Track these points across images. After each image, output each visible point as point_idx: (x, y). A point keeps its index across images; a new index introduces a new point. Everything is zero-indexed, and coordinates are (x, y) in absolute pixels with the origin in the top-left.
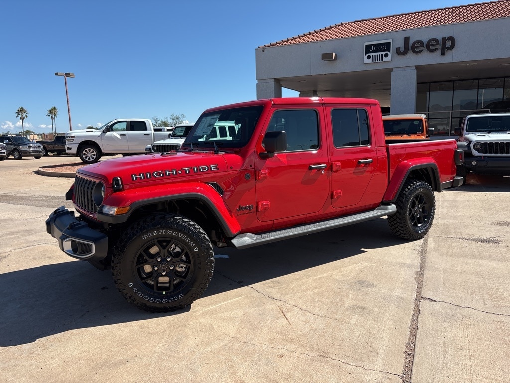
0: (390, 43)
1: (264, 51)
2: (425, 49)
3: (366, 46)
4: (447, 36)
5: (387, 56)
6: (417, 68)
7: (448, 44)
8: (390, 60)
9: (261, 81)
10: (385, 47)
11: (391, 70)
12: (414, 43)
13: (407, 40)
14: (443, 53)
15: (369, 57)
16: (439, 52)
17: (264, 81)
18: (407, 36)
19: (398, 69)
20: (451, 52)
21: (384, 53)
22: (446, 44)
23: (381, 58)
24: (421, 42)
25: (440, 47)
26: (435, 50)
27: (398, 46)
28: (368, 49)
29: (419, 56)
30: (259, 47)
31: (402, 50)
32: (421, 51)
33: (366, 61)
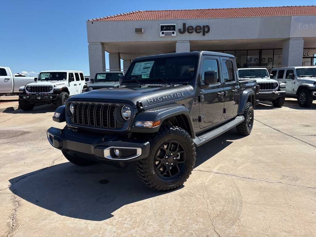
0: (175, 26)
1: (92, 23)
2: (194, 31)
3: (161, 26)
4: (205, 25)
5: (173, 33)
6: (190, 42)
7: (206, 29)
8: (175, 36)
9: (91, 44)
10: (172, 28)
11: (176, 42)
12: (188, 27)
13: (184, 25)
14: (204, 35)
15: (163, 33)
16: (201, 33)
17: (94, 44)
18: (184, 22)
19: (180, 42)
20: (208, 34)
21: (172, 31)
22: (205, 30)
23: (170, 34)
24: (192, 27)
25: (202, 31)
26: (200, 32)
27: (180, 28)
28: (163, 28)
29: (191, 34)
30: (89, 20)
31: (182, 30)
32: (192, 32)
33: (161, 35)
